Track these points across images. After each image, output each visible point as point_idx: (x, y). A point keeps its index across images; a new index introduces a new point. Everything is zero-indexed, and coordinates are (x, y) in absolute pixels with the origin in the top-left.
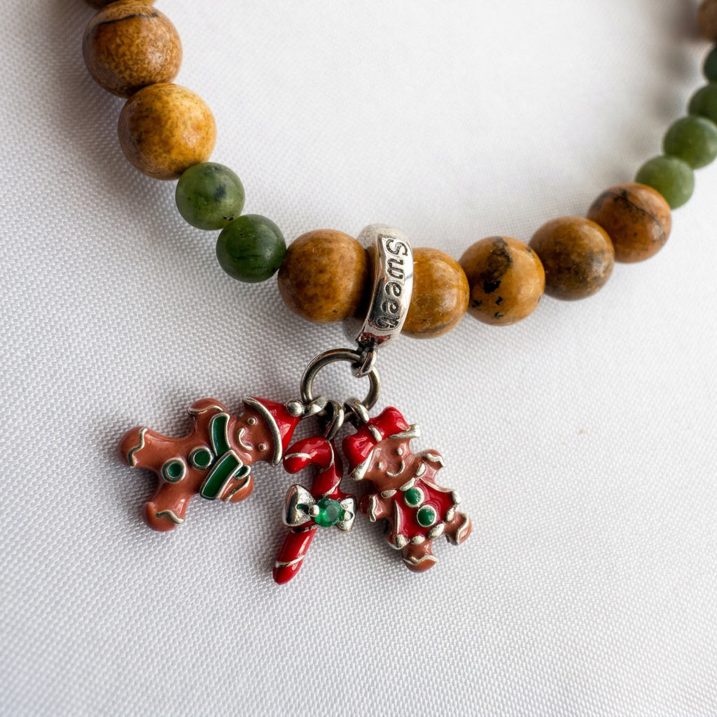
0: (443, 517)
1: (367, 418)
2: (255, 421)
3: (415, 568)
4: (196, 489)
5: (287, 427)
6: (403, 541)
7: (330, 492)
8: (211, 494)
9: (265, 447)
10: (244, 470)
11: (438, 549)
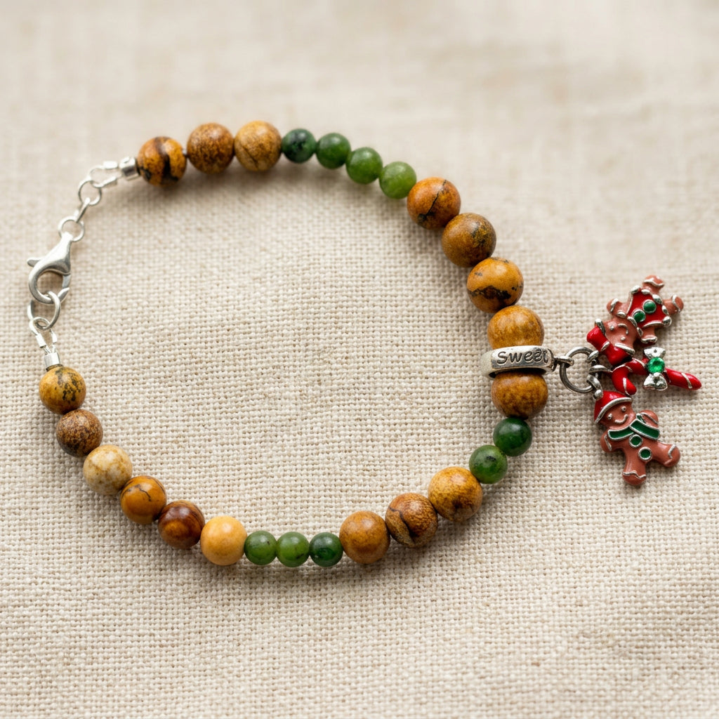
0: (649, 296)
1: (596, 352)
2: (610, 415)
3: (682, 306)
4: (654, 442)
5: (611, 397)
6: (667, 318)
7: (643, 364)
8: (656, 433)
9: (623, 407)
10: (639, 417)
11: (667, 295)
